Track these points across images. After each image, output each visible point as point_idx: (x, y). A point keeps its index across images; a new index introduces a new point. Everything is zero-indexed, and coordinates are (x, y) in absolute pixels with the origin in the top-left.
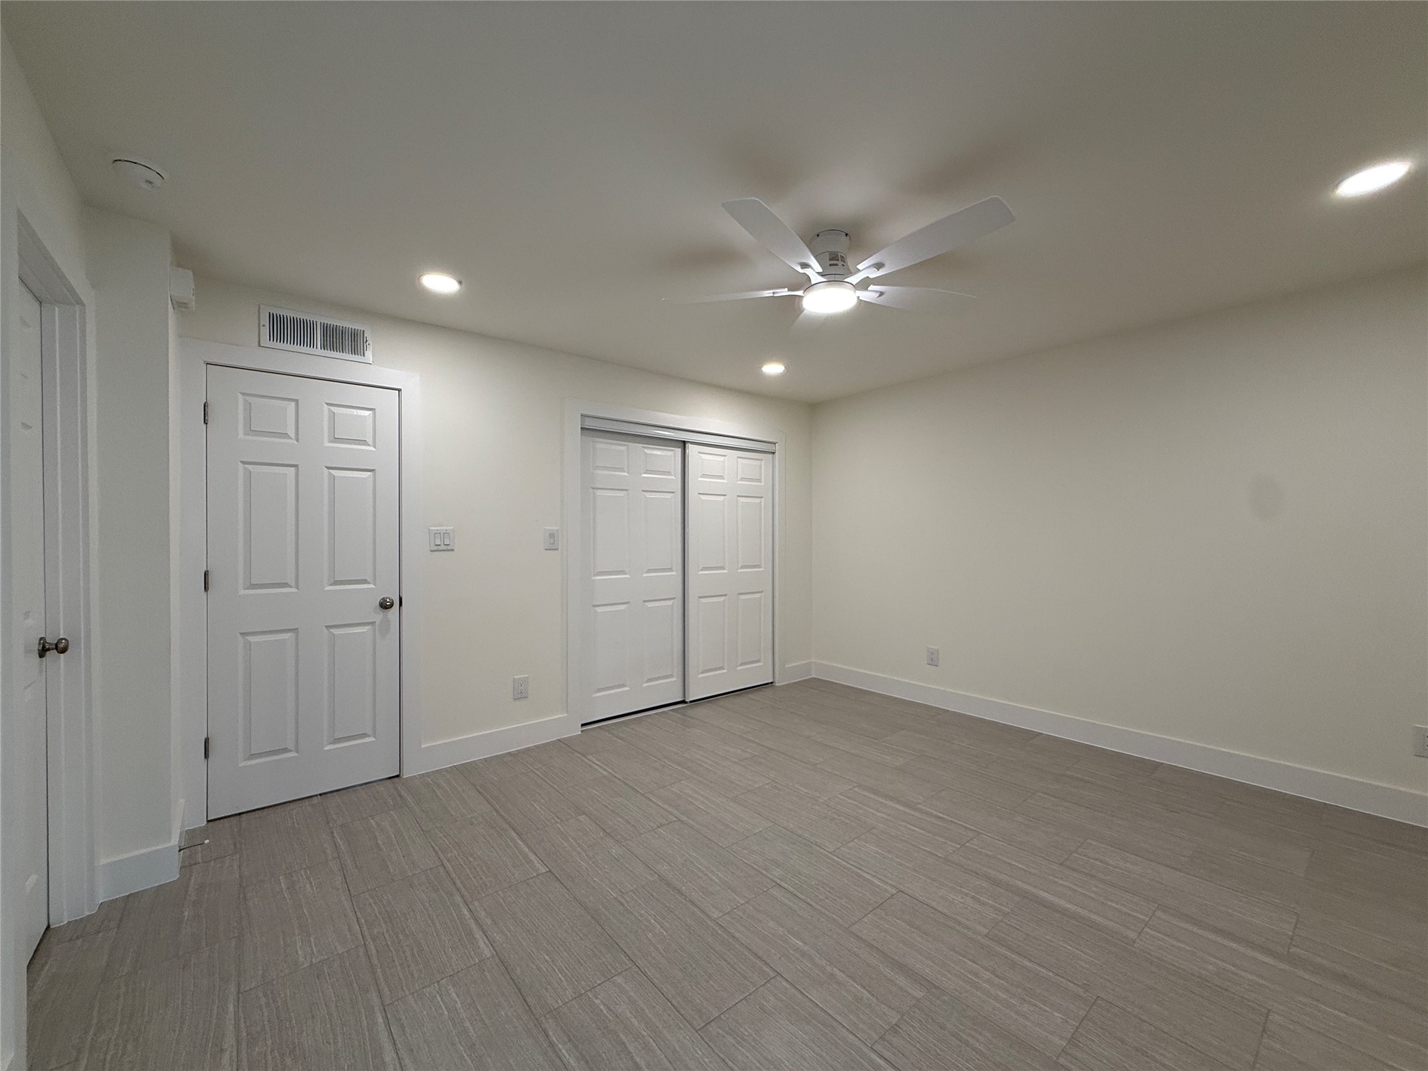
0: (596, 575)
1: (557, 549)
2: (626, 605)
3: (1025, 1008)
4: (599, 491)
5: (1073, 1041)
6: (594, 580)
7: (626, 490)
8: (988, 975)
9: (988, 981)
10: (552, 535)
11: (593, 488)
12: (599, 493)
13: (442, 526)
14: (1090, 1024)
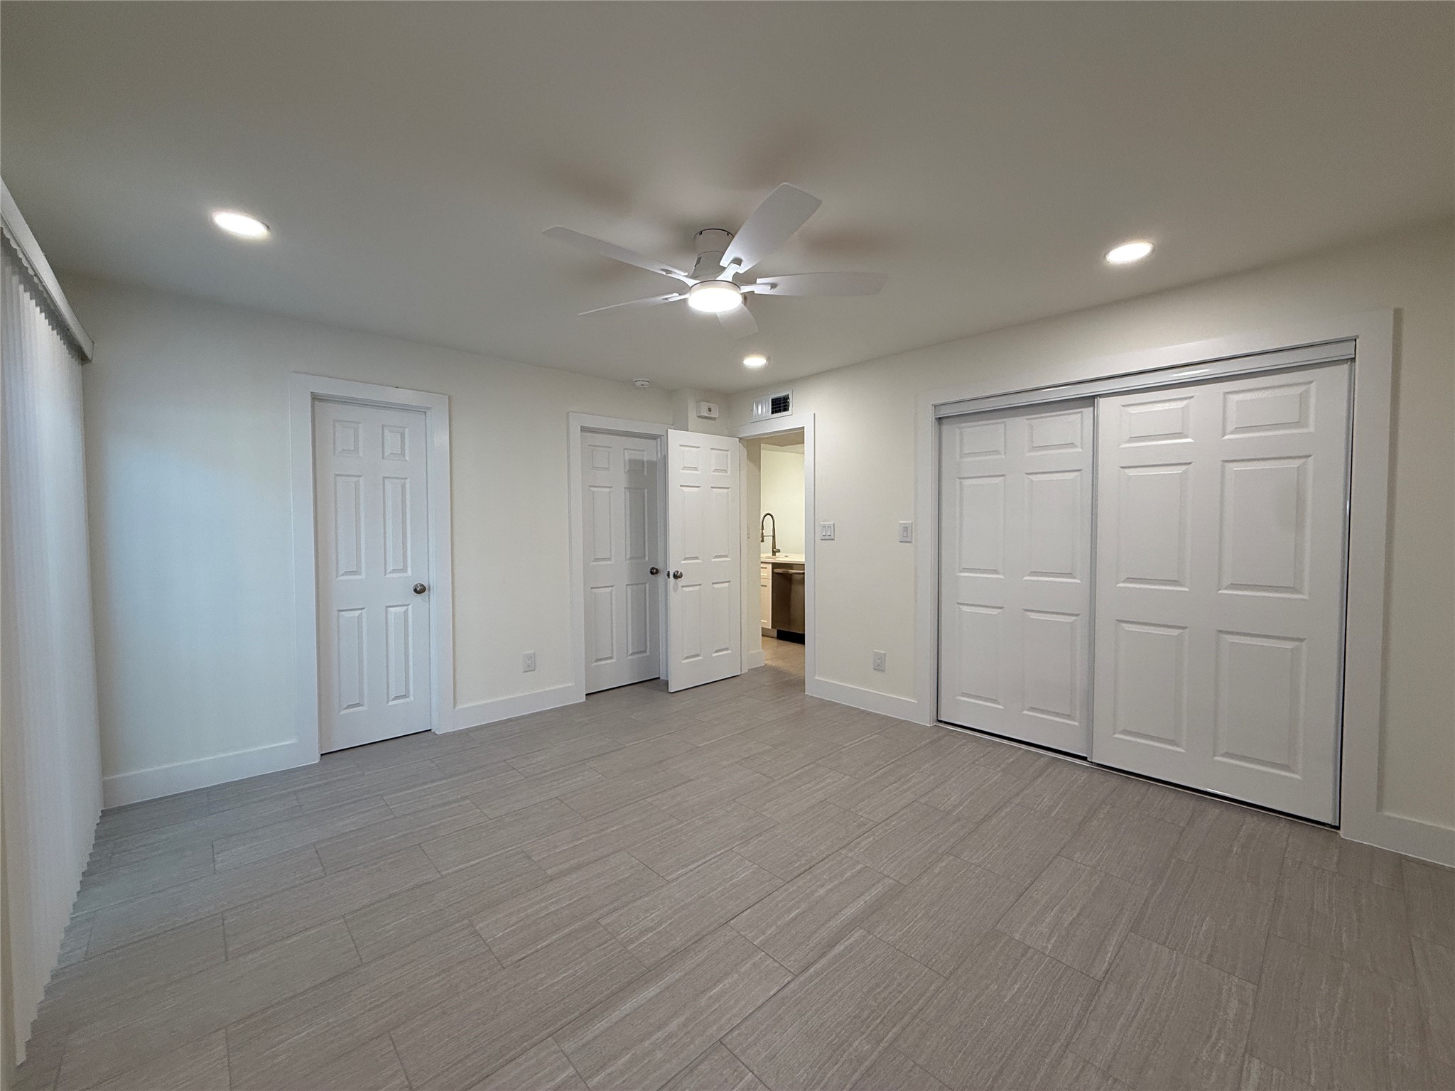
0: (961, 572)
1: (910, 542)
2: (1000, 610)
3: (514, 919)
4: (967, 480)
5: (477, 934)
6: (958, 576)
7: (1003, 475)
8: (552, 909)
9: (546, 907)
10: (906, 529)
11: (960, 478)
12: (967, 482)
13: (827, 521)
14: (484, 950)
